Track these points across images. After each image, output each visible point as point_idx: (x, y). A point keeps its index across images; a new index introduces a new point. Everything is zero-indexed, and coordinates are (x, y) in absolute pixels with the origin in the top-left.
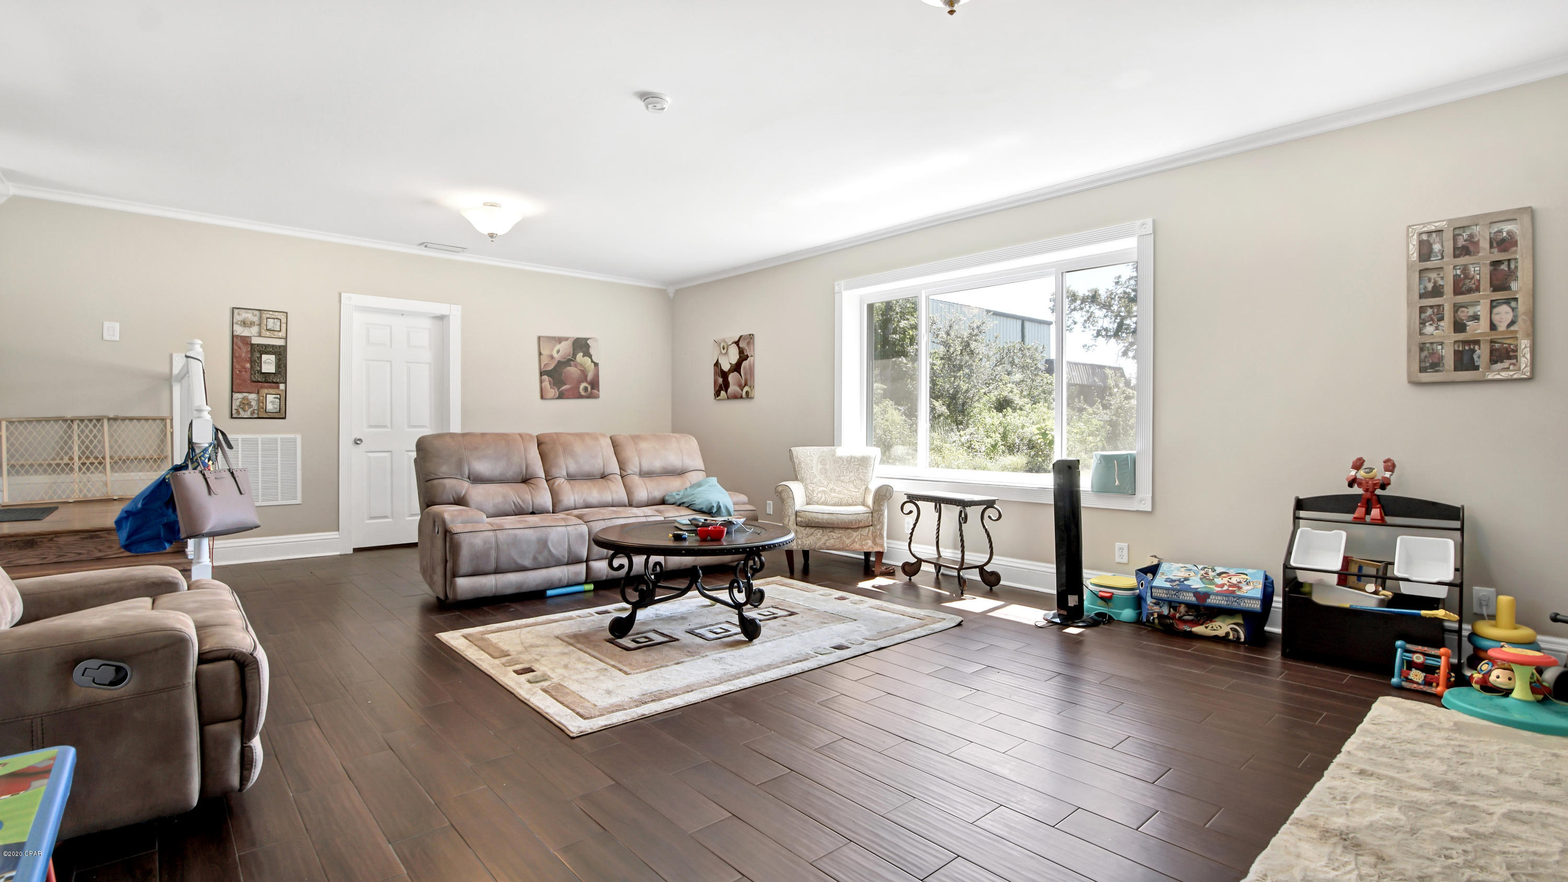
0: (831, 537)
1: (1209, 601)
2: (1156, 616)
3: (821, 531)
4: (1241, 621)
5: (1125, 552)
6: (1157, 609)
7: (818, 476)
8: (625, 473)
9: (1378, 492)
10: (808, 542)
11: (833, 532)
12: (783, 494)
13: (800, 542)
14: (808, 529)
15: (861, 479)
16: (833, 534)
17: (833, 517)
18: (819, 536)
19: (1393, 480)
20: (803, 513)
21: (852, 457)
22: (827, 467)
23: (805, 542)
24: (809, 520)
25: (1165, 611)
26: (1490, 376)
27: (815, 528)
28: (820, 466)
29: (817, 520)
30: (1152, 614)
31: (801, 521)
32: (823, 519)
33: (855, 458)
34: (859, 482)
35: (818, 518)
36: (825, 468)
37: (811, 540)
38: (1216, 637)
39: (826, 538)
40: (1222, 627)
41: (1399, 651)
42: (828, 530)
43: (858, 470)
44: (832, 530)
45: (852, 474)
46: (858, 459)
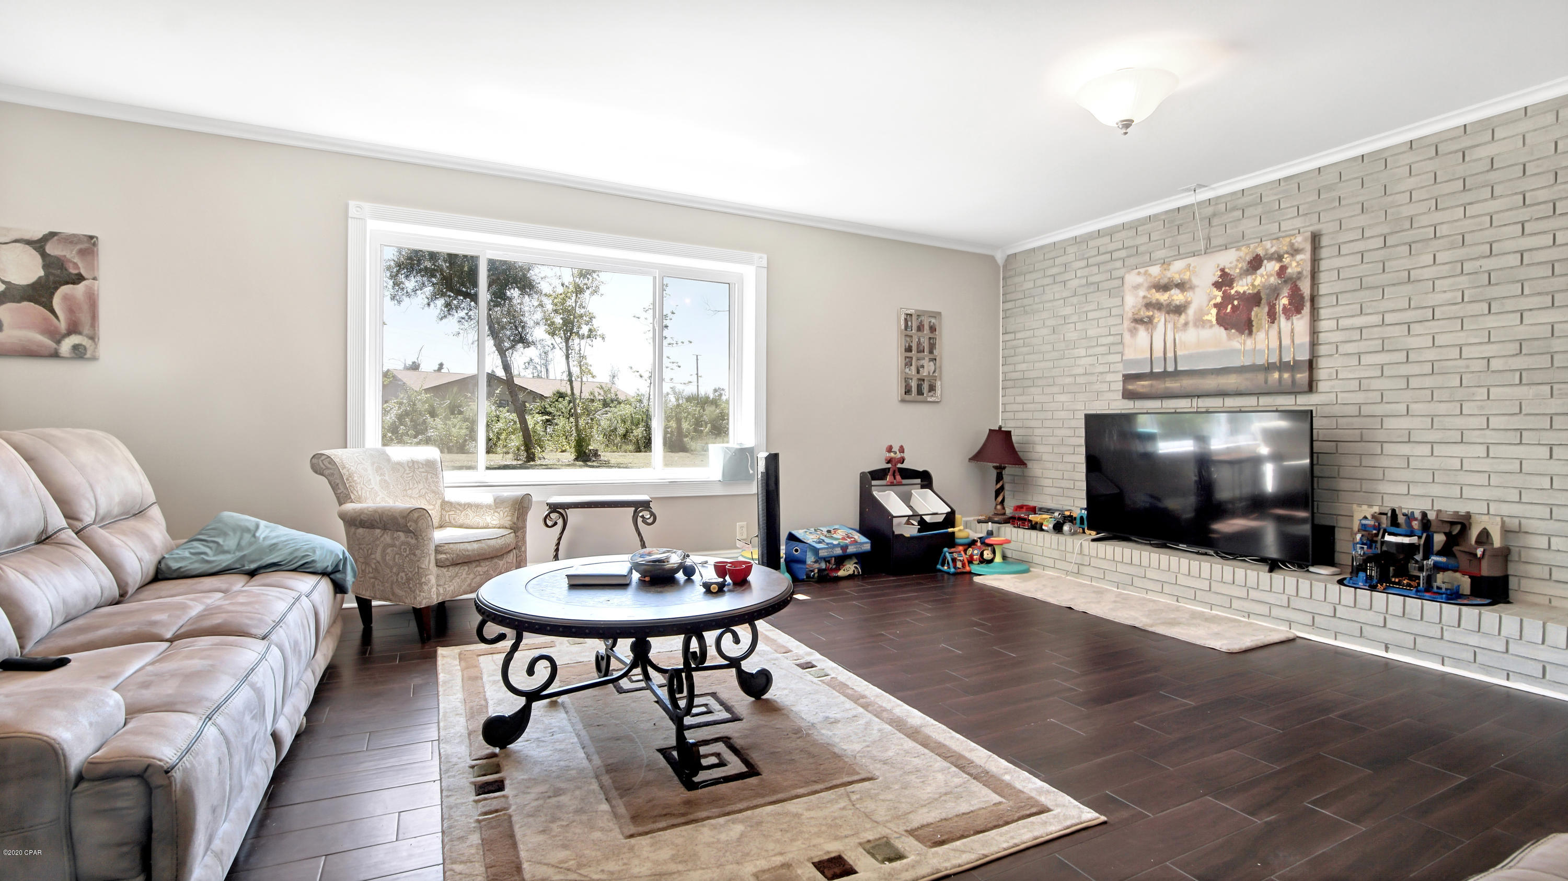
0: (477, 573)
1: (848, 551)
2: (816, 571)
3: (466, 568)
4: (856, 561)
5: (745, 530)
6: (817, 566)
7: (380, 493)
8: (79, 525)
9: (899, 466)
10: (452, 588)
11: (480, 566)
12: (420, 524)
13: (441, 591)
14: (451, 568)
15: (434, 492)
16: (479, 569)
17: (483, 545)
18: (464, 575)
19: (906, 457)
20: (447, 546)
21: (413, 462)
22: (387, 478)
23: (448, 589)
24: (458, 555)
25: (823, 566)
26: (929, 399)
27: (459, 566)
28: (378, 478)
29: (467, 553)
30: (812, 571)
31: (447, 559)
32: (473, 550)
33: (418, 462)
34: (431, 495)
35: (468, 551)
36: (385, 481)
37: (455, 584)
38: (850, 575)
39: (472, 576)
40: (850, 568)
41: (947, 554)
42: (474, 565)
43: (427, 479)
44: (477, 563)
45: (421, 486)
46: (422, 464)
